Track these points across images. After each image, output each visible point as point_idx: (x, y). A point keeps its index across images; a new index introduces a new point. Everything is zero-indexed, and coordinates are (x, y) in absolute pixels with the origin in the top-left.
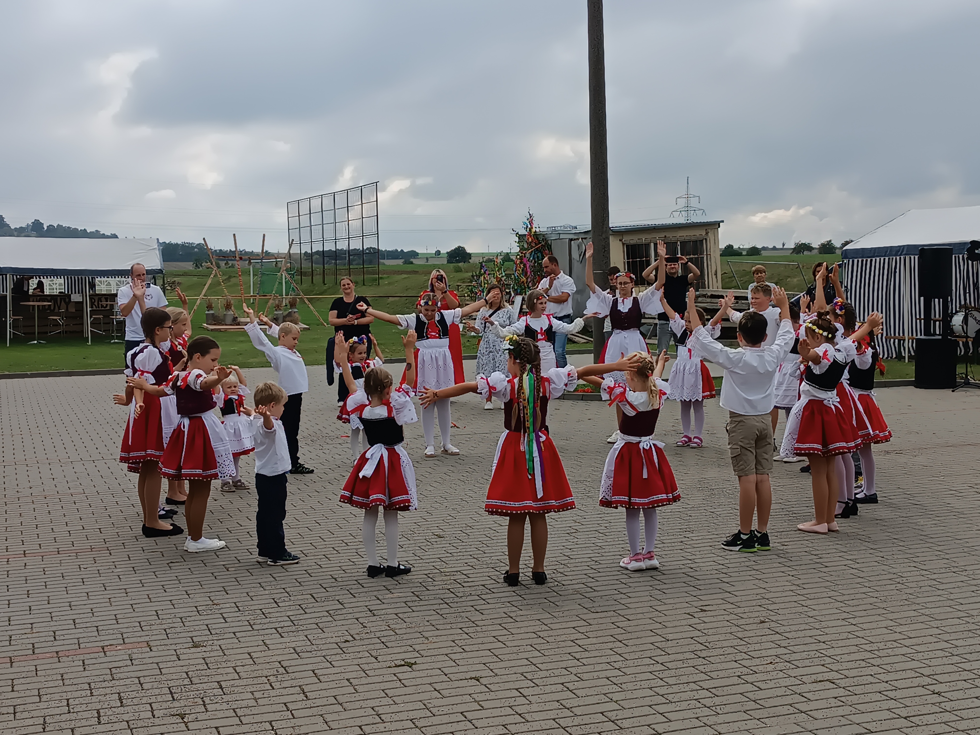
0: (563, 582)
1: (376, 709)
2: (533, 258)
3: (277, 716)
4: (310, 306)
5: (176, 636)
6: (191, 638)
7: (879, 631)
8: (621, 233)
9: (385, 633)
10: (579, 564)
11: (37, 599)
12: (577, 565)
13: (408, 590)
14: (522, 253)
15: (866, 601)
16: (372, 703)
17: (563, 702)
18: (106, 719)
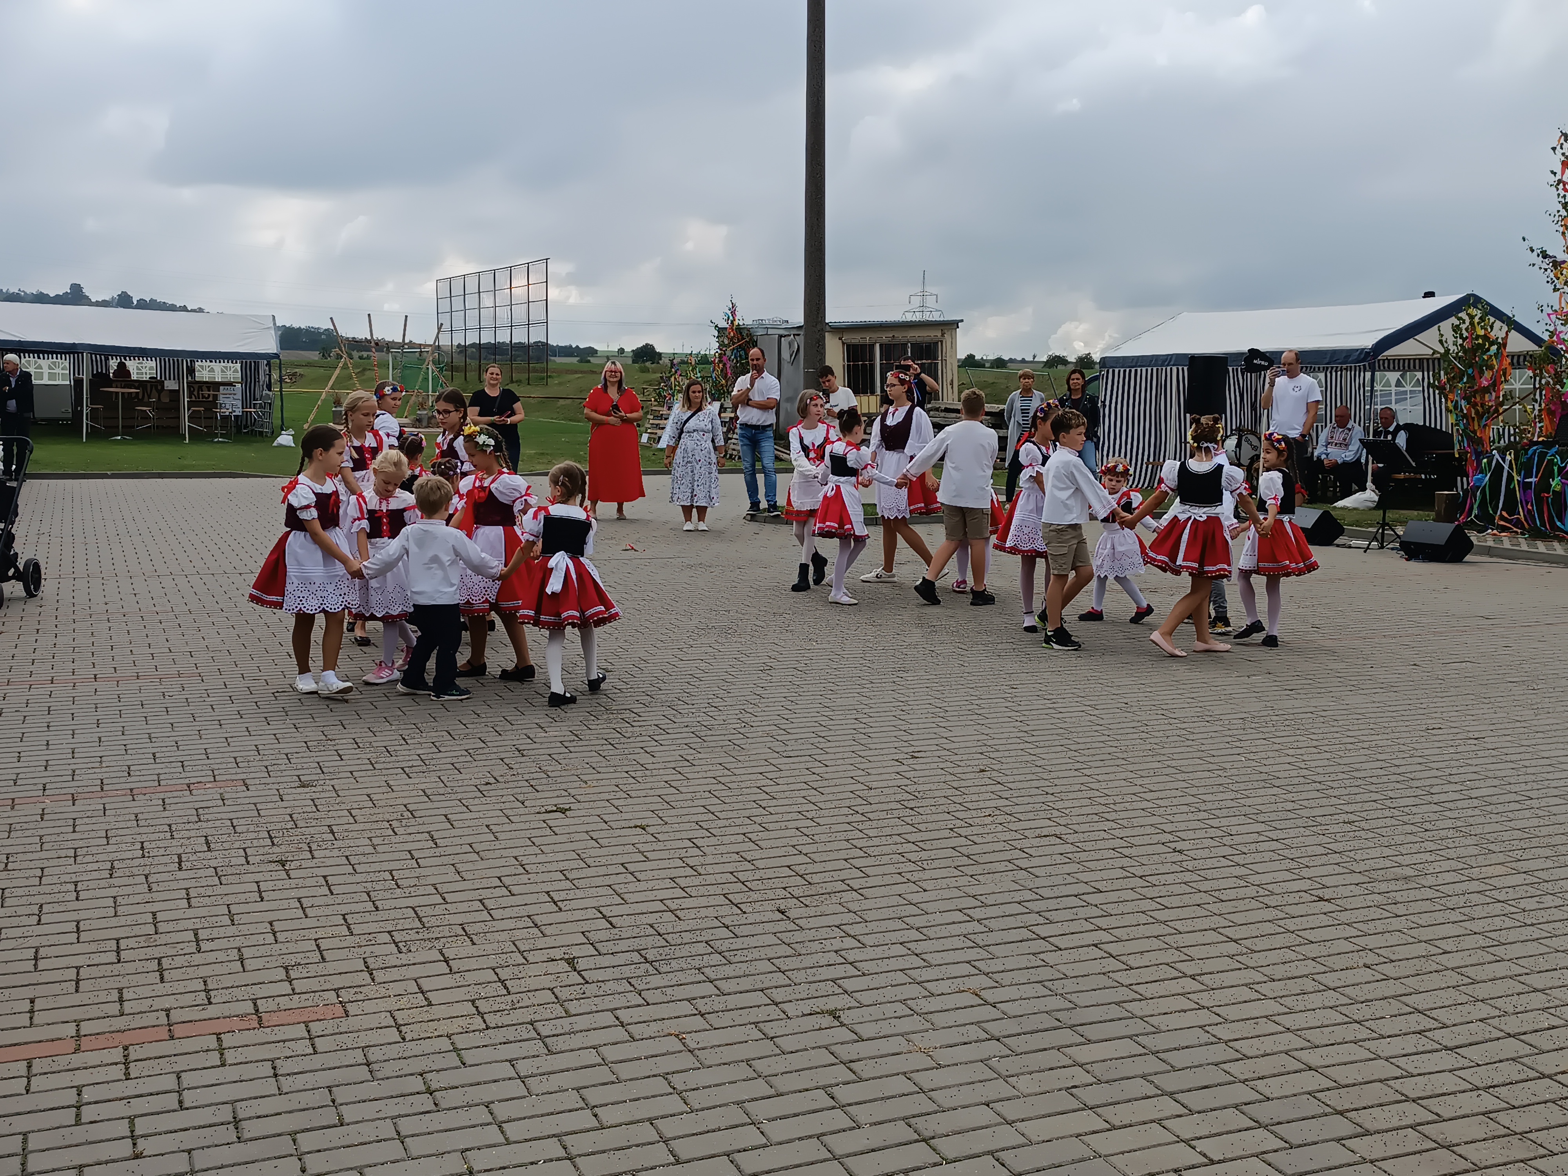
0: (752, 724)
1: (520, 859)
2: (735, 357)
3: (398, 865)
5: (279, 774)
6: (298, 776)
7: (1116, 784)
8: (840, 330)
9: (535, 776)
10: (772, 704)
11: (109, 729)
12: (770, 704)
13: (566, 728)
14: (721, 350)
15: (1104, 750)
16: (515, 852)
17: (743, 854)
18: (189, 864)
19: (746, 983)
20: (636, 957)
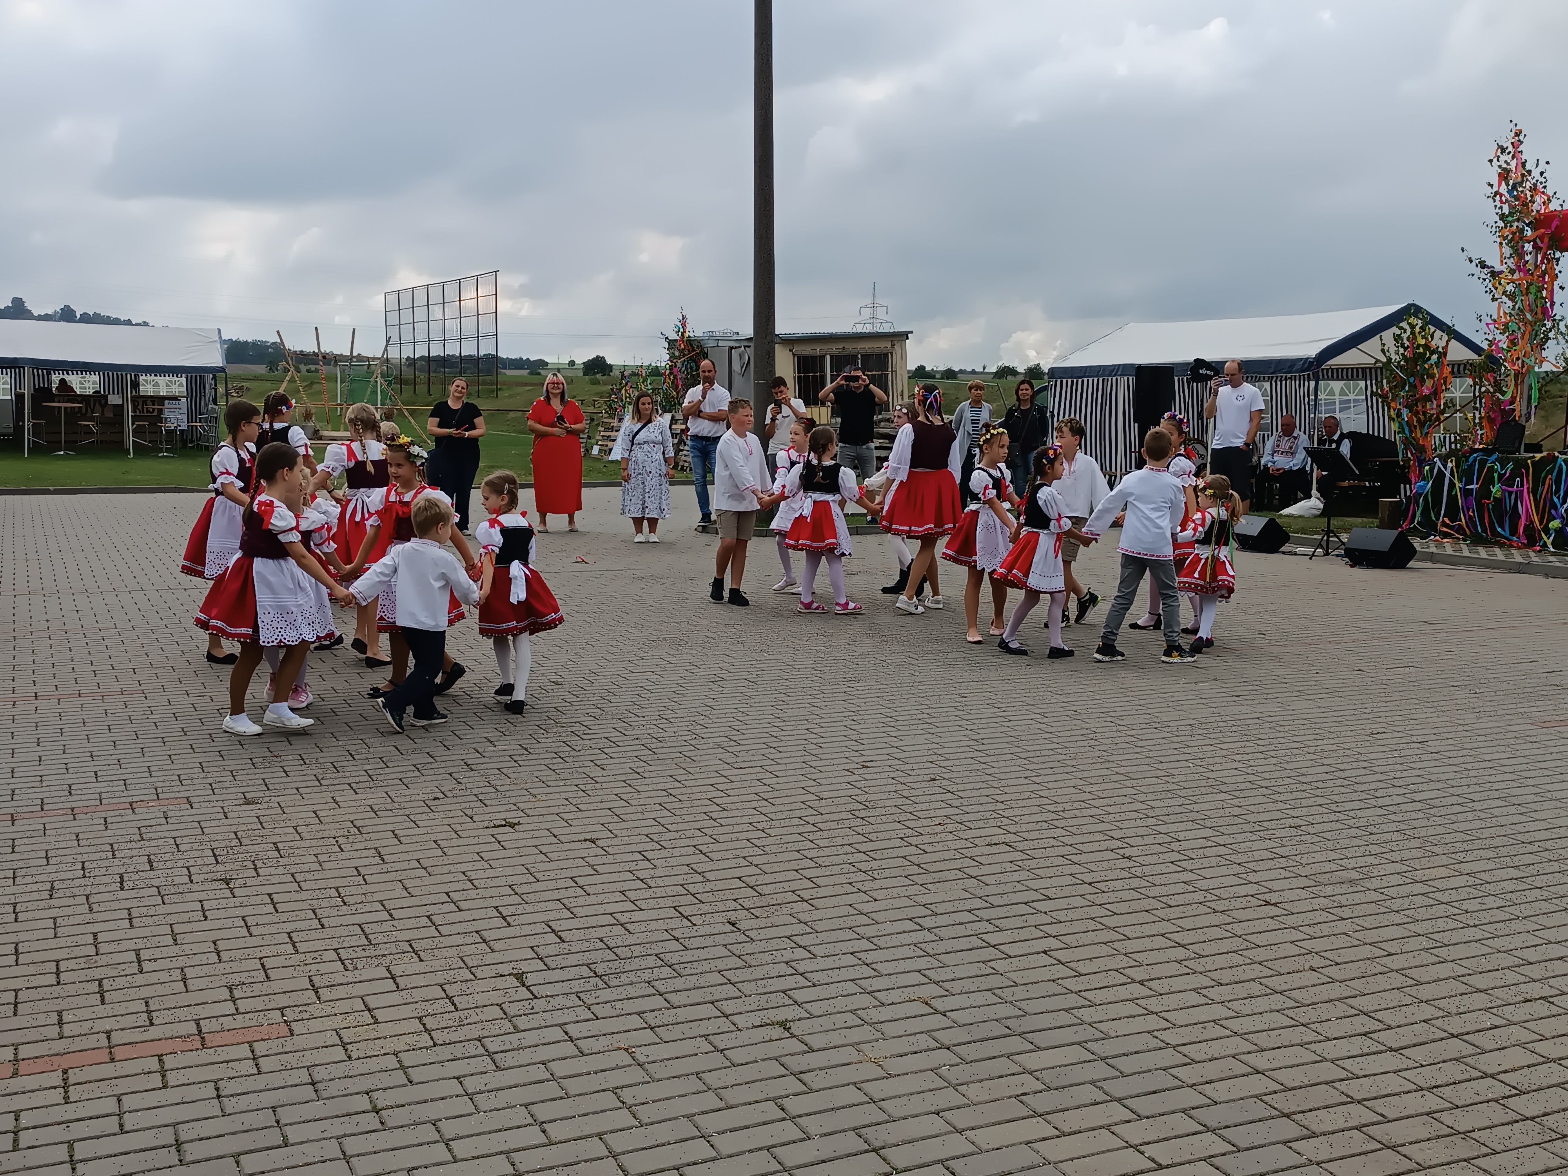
0: (703, 736)
1: (468, 874)
2: (686, 369)
3: (345, 882)
4: (410, 418)
5: (224, 791)
6: (243, 793)
7: (1065, 791)
8: (790, 341)
9: (484, 790)
10: (723, 716)
11: (49, 748)
12: (720, 716)
13: (515, 742)
14: (672, 361)
15: (1053, 758)
16: (463, 867)
17: (694, 866)
18: (131, 884)
19: (696, 996)
20: (585, 971)
